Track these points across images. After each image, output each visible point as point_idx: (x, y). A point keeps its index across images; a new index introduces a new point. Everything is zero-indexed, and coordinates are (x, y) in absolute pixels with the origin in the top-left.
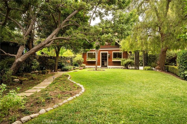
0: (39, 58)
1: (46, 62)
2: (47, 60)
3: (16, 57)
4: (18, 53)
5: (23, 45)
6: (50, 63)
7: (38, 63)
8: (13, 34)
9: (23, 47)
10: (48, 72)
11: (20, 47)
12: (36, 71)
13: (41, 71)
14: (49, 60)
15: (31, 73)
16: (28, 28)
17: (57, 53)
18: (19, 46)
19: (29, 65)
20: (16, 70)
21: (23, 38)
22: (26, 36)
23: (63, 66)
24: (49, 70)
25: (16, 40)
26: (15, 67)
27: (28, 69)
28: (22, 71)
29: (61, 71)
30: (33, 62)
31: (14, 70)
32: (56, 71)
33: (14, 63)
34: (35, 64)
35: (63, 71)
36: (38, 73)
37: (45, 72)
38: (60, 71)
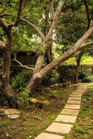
0: (58, 67)
1: (66, 73)
2: (67, 70)
3: (34, 71)
4: (36, 66)
5: (42, 54)
6: (70, 73)
7: (57, 75)
8: (31, 42)
9: (42, 58)
10: (69, 85)
11: (39, 58)
12: (56, 85)
13: (61, 85)
14: (69, 70)
15: (50, 87)
16: (48, 32)
17: (78, 61)
18: (38, 56)
19: (48, 76)
20: (33, 88)
21: (42, 46)
22: (45, 43)
23: (84, 76)
24: (70, 82)
25: (33, 49)
26: (33, 85)
27: (46, 81)
28: (40, 84)
29: (82, 82)
30: (52, 74)
31: (31, 89)
32: (76, 82)
33: (31, 80)
34: (54, 76)
35: (85, 82)
36: (58, 86)
37: (66, 85)
38: (80, 82)
